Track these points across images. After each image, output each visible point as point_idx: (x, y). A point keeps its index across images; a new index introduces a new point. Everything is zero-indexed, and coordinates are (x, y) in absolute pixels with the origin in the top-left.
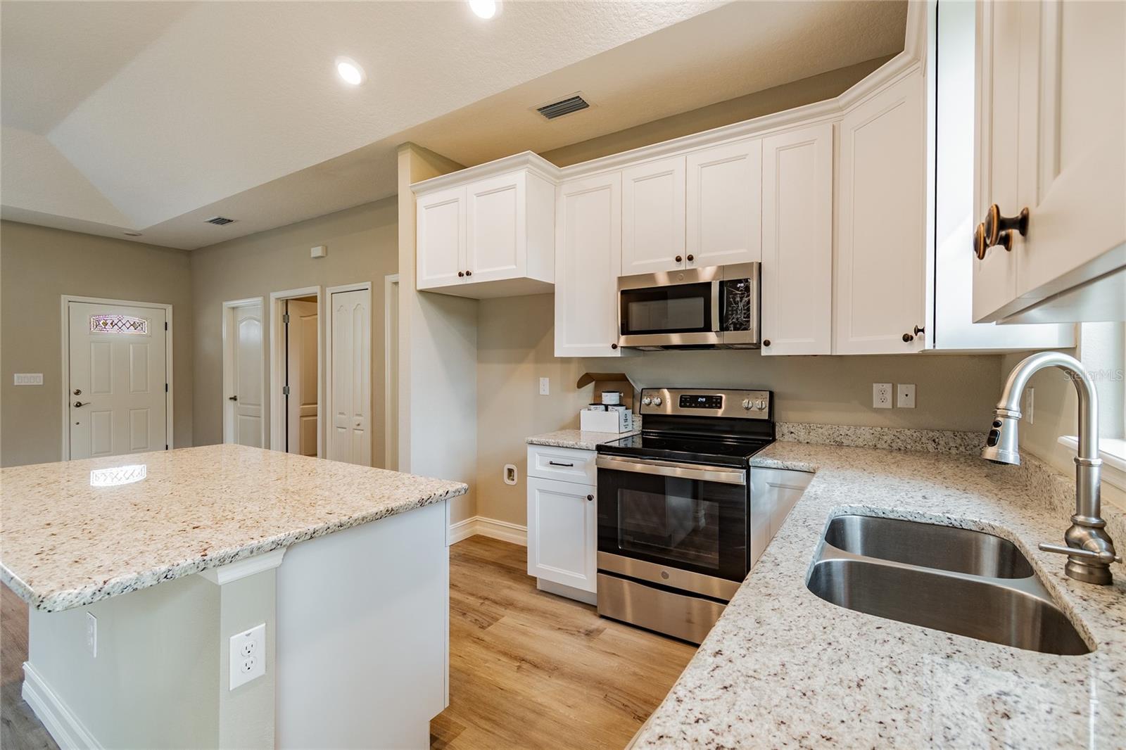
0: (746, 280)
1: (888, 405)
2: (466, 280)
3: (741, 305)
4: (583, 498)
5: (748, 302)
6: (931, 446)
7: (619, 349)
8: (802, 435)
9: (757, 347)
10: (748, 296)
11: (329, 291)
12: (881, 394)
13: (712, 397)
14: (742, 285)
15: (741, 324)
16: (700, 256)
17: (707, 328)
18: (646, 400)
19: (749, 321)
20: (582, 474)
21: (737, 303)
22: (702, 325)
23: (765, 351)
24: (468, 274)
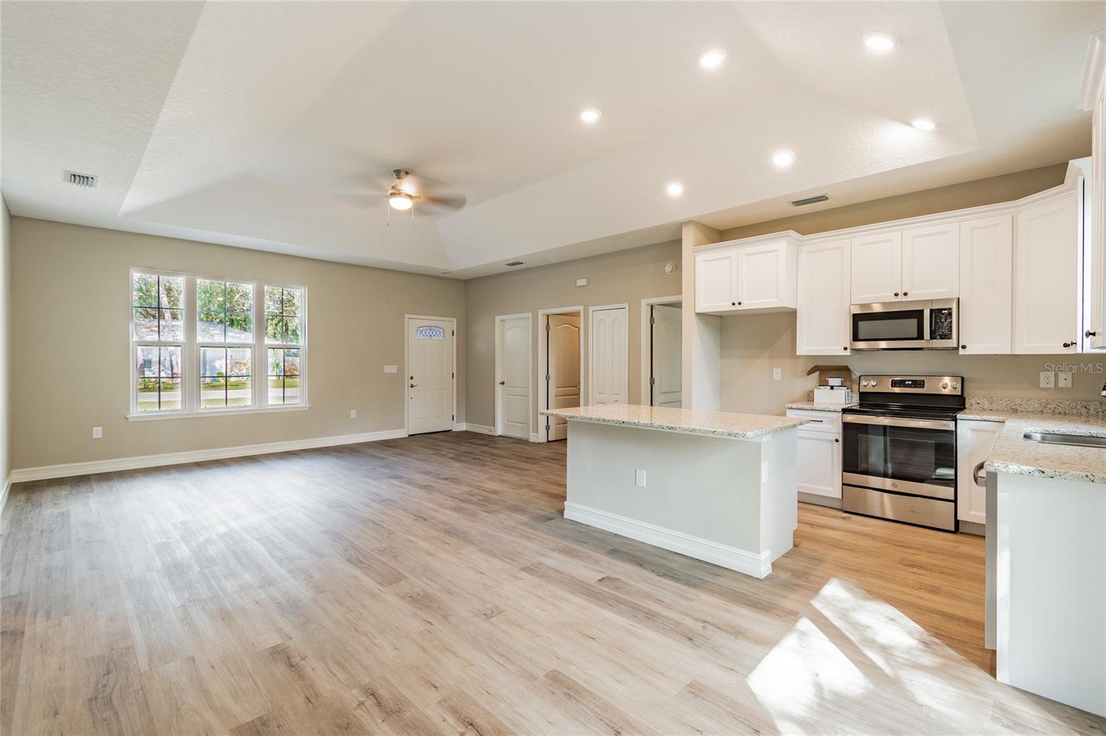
0: (950, 309)
1: (1052, 385)
2: (737, 307)
3: (946, 324)
4: (831, 441)
5: (951, 322)
6: (1084, 411)
7: (849, 350)
8: (987, 405)
9: (957, 349)
10: (951, 318)
11: (591, 309)
12: (1047, 379)
13: (916, 381)
14: (946, 311)
15: (946, 335)
16: (915, 292)
17: (920, 336)
18: (864, 383)
19: (951, 334)
20: (832, 427)
21: (942, 323)
22: (916, 336)
23: (961, 352)
24: (740, 304)
